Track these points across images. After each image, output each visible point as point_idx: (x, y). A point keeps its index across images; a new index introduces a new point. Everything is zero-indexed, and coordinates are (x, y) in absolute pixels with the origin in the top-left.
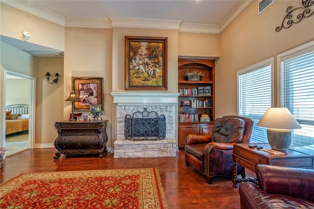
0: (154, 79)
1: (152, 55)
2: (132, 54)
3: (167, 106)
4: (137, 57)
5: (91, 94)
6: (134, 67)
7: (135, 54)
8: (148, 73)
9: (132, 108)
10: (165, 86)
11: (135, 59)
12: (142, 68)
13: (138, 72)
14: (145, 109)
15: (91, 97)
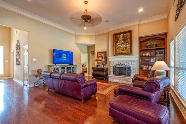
0: (126, 50)
1: (125, 39)
2: (116, 41)
3: (131, 62)
4: (119, 42)
5: (103, 58)
6: (117, 46)
7: (118, 40)
8: (123, 47)
9: (116, 63)
10: (131, 53)
11: (118, 42)
12: (120, 45)
13: (119, 48)
14: (120, 63)
15: (103, 59)
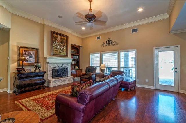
0: (63, 52)
1: (62, 42)
2: (54, 40)
4: (56, 41)
5: (31, 57)
6: (55, 46)
8: (61, 49)
9: (55, 64)
10: (67, 55)
11: (56, 42)
12: (58, 46)
13: (56, 48)
14: (63, 65)
15: (31, 59)
